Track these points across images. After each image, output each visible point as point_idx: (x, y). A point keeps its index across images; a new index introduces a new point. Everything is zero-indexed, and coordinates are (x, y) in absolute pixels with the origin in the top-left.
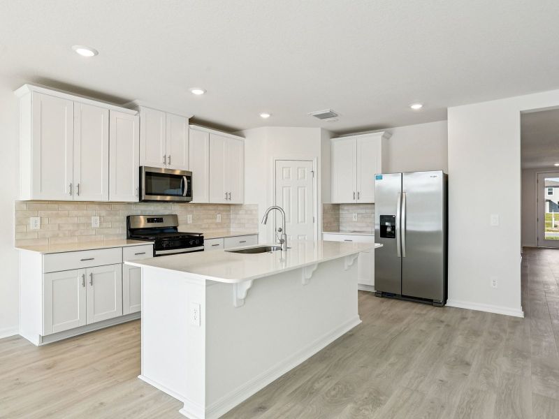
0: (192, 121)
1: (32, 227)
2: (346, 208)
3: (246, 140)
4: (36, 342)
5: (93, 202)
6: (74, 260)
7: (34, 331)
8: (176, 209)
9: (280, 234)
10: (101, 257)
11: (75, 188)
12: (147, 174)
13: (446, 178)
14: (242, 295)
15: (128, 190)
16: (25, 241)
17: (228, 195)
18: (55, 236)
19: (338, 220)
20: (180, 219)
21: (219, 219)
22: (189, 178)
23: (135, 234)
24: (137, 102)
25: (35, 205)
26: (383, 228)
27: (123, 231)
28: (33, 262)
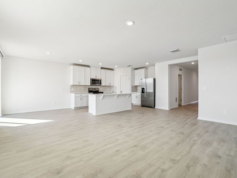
0: (102, 68)
1: (72, 90)
2: (138, 86)
3: (114, 71)
4: (73, 109)
5: (82, 85)
6: (79, 95)
7: (73, 106)
8: (99, 87)
9: (121, 92)
10: (84, 95)
11: (79, 83)
12: (92, 80)
13: (155, 80)
14: (102, 98)
15: (88, 83)
16: (72, 92)
17: (110, 84)
18: (76, 92)
19: (137, 89)
20: (99, 89)
21: (108, 89)
22: (101, 80)
23: (90, 91)
24: (90, 66)
25: (73, 86)
26: (142, 91)
27: (88, 91)
28: (73, 95)
